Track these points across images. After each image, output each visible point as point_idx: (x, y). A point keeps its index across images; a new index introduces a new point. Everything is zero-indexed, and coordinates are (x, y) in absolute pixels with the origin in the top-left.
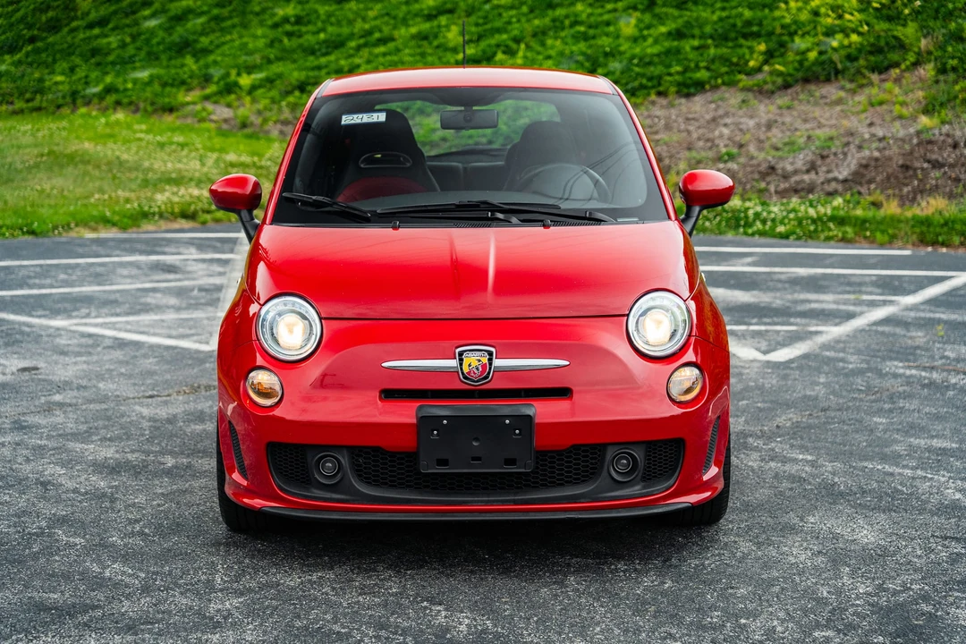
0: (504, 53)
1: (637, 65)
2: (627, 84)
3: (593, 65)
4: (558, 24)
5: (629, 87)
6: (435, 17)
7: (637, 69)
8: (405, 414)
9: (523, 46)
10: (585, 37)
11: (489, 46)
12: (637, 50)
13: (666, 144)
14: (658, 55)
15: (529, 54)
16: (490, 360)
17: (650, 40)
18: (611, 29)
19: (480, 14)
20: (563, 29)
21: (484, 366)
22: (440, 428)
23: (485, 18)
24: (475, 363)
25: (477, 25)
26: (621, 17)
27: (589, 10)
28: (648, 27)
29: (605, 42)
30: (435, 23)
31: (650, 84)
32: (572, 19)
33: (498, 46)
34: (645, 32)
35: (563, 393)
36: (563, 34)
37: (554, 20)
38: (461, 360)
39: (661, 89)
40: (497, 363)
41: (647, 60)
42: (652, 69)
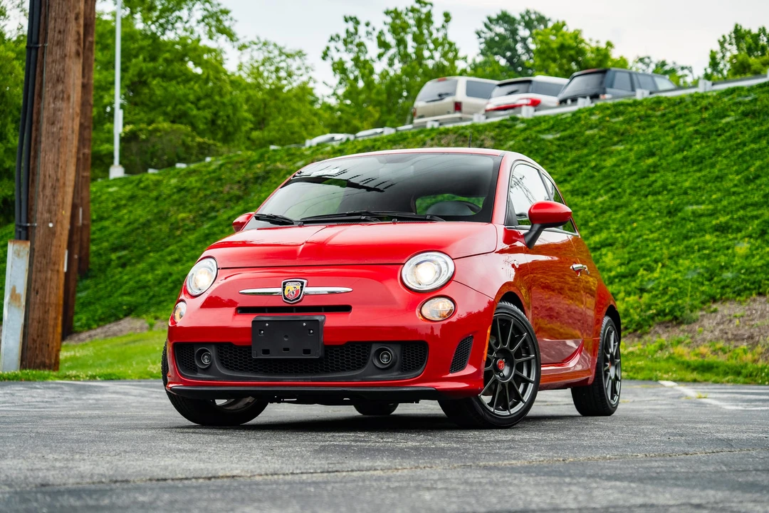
0: (645, 270)
1: (744, 274)
2: (735, 287)
3: (711, 275)
4: (689, 249)
5: (736, 289)
6: (599, 249)
7: (743, 276)
8: (245, 321)
9: (660, 265)
10: (708, 257)
11: (636, 265)
12: (746, 264)
13: (758, 327)
14: (761, 267)
15: (664, 270)
16: (302, 287)
17: (758, 257)
18: (730, 251)
19: (633, 245)
20: (693, 252)
21: (297, 291)
22: (264, 328)
23: (636, 248)
24: (293, 289)
25: (629, 253)
26: (739, 243)
27: (715, 239)
28: (757, 249)
29: (722, 259)
30: (598, 253)
31: (752, 287)
32: (701, 245)
33: (642, 265)
34: (754, 252)
35: (346, 309)
36: (692, 256)
37: (687, 247)
38: (284, 287)
39: (761, 290)
40: (306, 290)
41: (753, 270)
42: (755, 276)
